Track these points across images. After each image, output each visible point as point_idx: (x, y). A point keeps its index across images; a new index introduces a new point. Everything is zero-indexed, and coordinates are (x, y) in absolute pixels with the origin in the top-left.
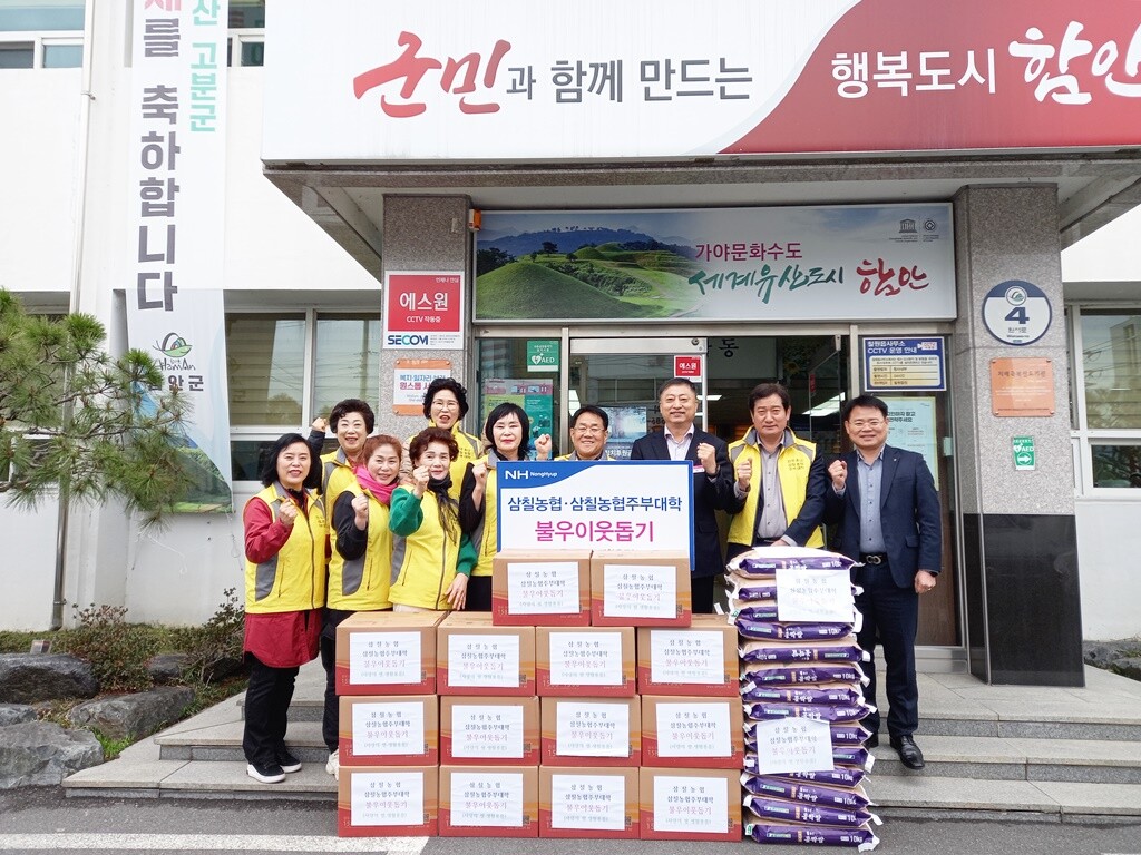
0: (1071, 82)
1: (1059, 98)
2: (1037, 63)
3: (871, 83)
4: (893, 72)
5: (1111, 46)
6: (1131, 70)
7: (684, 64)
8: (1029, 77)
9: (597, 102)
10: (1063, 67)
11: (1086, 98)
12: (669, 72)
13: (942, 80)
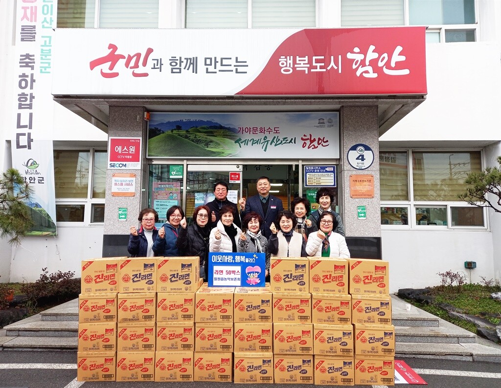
0: (370, 69)
1: (365, 75)
2: (357, 61)
3: (294, 68)
4: (302, 64)
5: (385, 55)
6: (393, 65)
7: (222, 59)
8: (354, 67)
9: (187, 73)
10: (367, 63)
11: (375, 75)
12: (216, 62)
13: (321, 67)
